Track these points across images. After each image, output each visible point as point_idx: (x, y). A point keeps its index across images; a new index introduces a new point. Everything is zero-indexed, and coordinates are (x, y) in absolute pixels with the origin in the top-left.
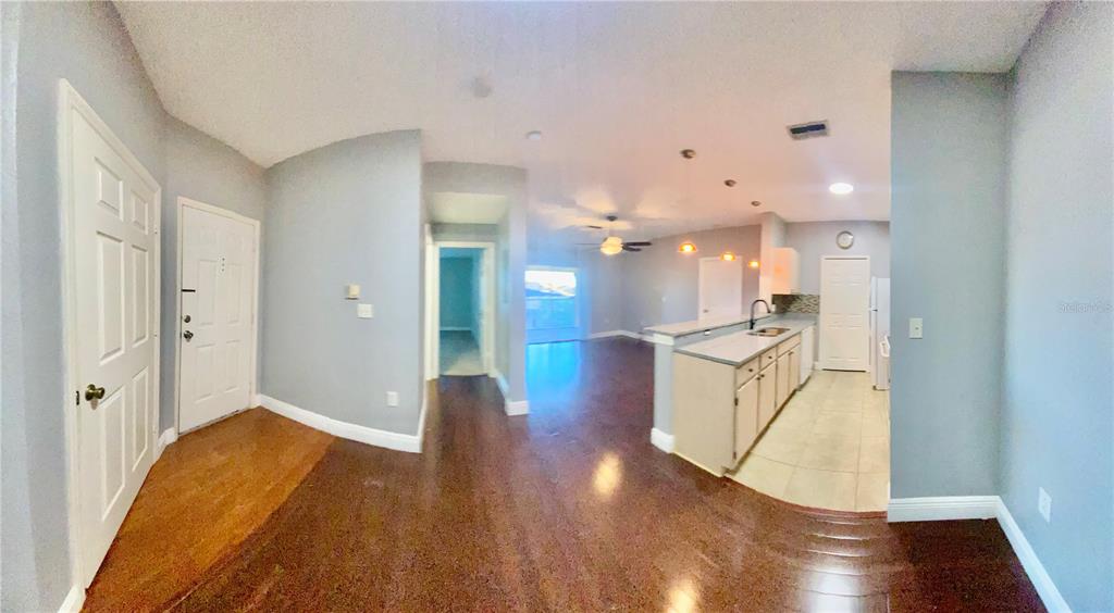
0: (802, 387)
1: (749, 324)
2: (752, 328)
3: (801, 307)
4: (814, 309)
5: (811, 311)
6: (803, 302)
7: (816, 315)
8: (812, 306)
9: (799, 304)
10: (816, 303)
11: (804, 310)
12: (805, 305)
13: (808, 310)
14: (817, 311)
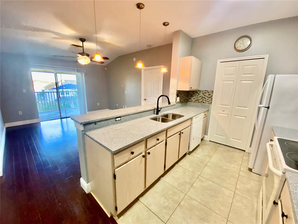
0: (190, 153)
1: (156, 111)
2: (157, 113)
3: (199, 99)
4: (208, 100)
5: (206, 102)
6: (200, 95)
7: (209, 104)
8: (207, 98)
9: (197, 97)
10: (210, 96)
11: (200, 101)
12: (201, 97)
13: (203, 101)
14: (210, 102)
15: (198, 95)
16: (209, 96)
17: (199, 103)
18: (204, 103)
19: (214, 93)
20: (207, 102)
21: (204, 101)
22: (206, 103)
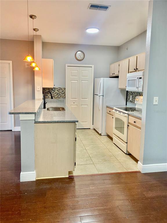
2: (45, 108)
4: (62, 96)
6: (55, 92)
8: (61, 94)
10: (63, 92)
11: (56, 97)
14: (64, 97)
15: (53, 91)
16: (62, 92)
17: (56, 99)
19: (66, 90)
20: (62, 98)
21: (59, 97)
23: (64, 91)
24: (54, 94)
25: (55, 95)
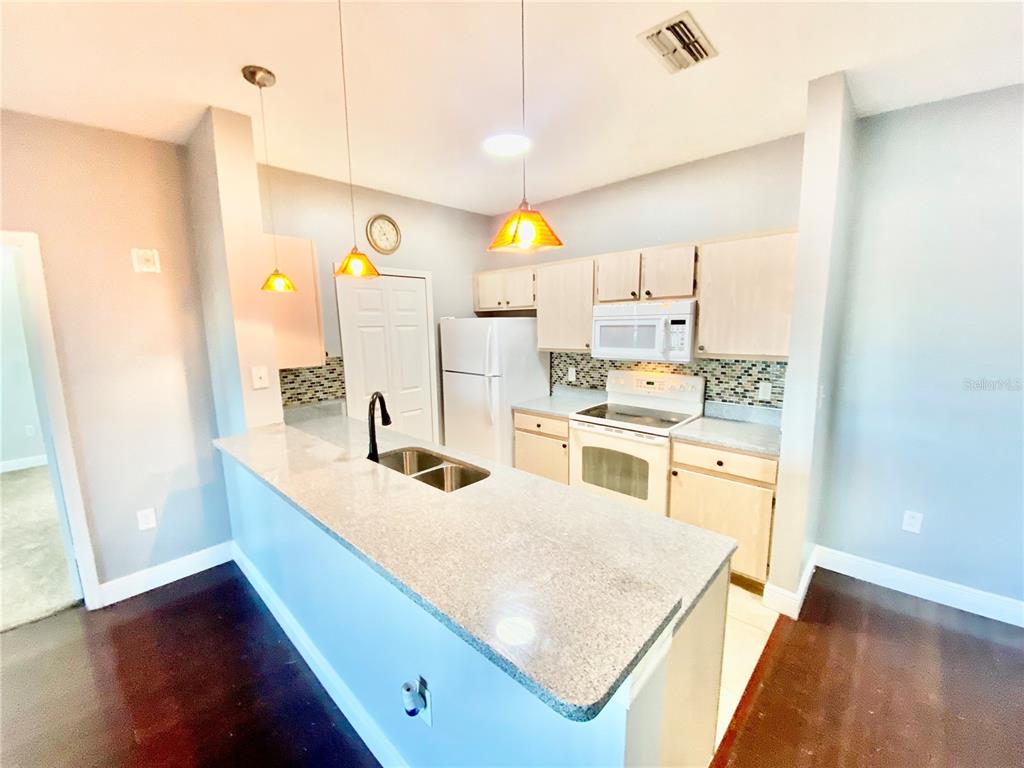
3: (299, 391)
4: (331, 390)
5: (325, 396)
6: (302, 378)
7: (337, 402)
8: (326, 384)
9: (292, 385)
10: (334, 375)
11: (305, 398)
12: (306, 385)
13: (318, 394)
14: (339, 394)
15: (293, 377)
16: (332, 375)
17: (305, 407)
18: (320, 400)
19: (345, 362)
20: (331, 397)
21: (322, 396)
22: (326, 399)
23: (338, 370)
24: (296, 385)
25: (303, 390)
